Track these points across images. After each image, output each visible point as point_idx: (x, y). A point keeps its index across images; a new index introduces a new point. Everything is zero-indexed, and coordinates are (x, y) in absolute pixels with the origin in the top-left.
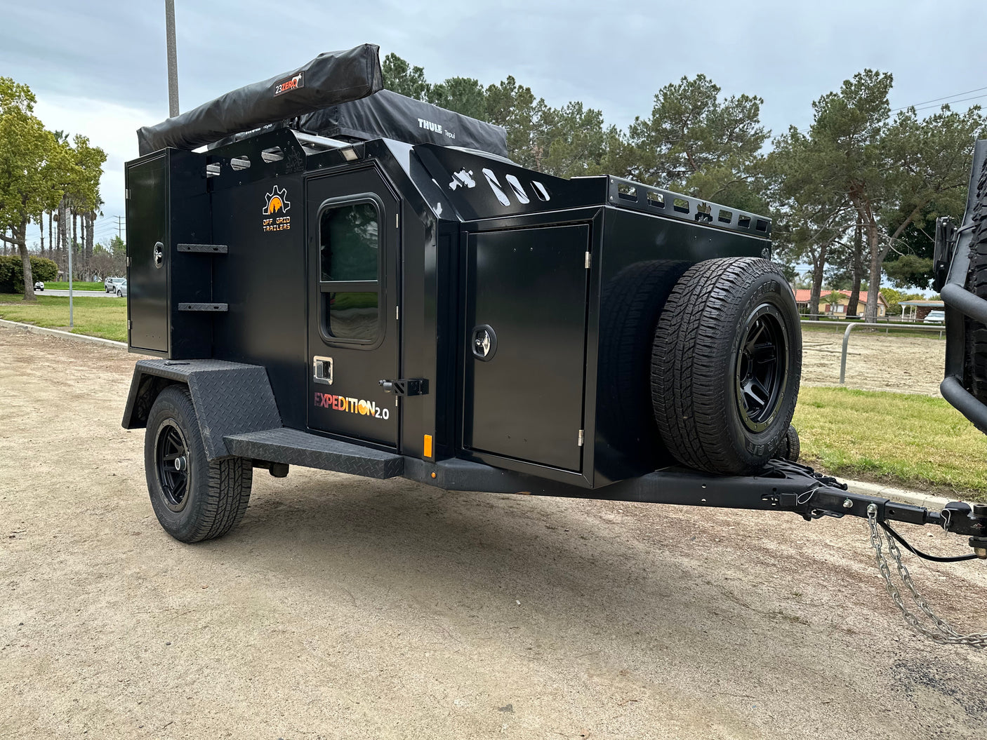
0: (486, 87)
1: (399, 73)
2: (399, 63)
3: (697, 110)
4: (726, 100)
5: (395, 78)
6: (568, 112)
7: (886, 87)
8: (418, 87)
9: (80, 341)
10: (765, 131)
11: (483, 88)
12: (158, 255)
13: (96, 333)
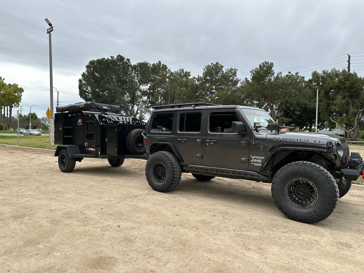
0: (152, 64)
1: (122, 61)
2: (122, 58)
3: (217, 73)
4: (226, 70)
5: (120, 62)
6: (179, 72)
7: (271, 66)
8: (128, 66)
9: (22, 148)
10: (239, 79)
11: (150, 64)
12: (61, 128)
13: (27, 146)
